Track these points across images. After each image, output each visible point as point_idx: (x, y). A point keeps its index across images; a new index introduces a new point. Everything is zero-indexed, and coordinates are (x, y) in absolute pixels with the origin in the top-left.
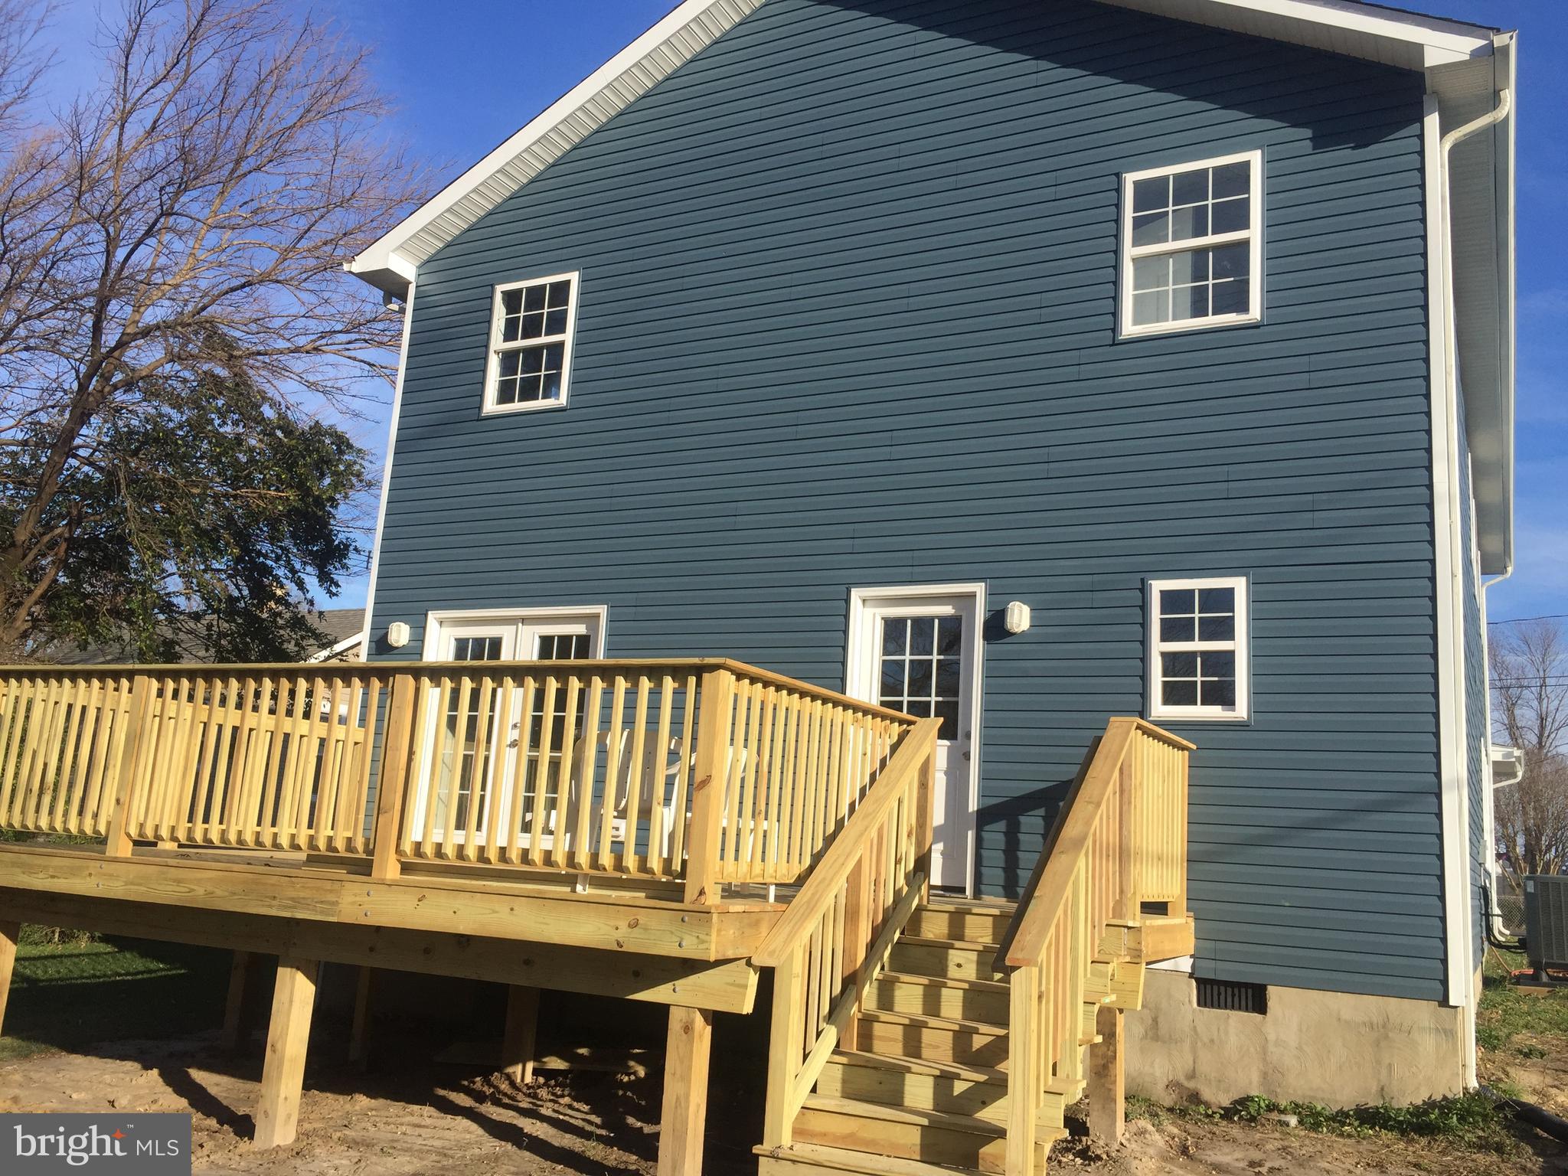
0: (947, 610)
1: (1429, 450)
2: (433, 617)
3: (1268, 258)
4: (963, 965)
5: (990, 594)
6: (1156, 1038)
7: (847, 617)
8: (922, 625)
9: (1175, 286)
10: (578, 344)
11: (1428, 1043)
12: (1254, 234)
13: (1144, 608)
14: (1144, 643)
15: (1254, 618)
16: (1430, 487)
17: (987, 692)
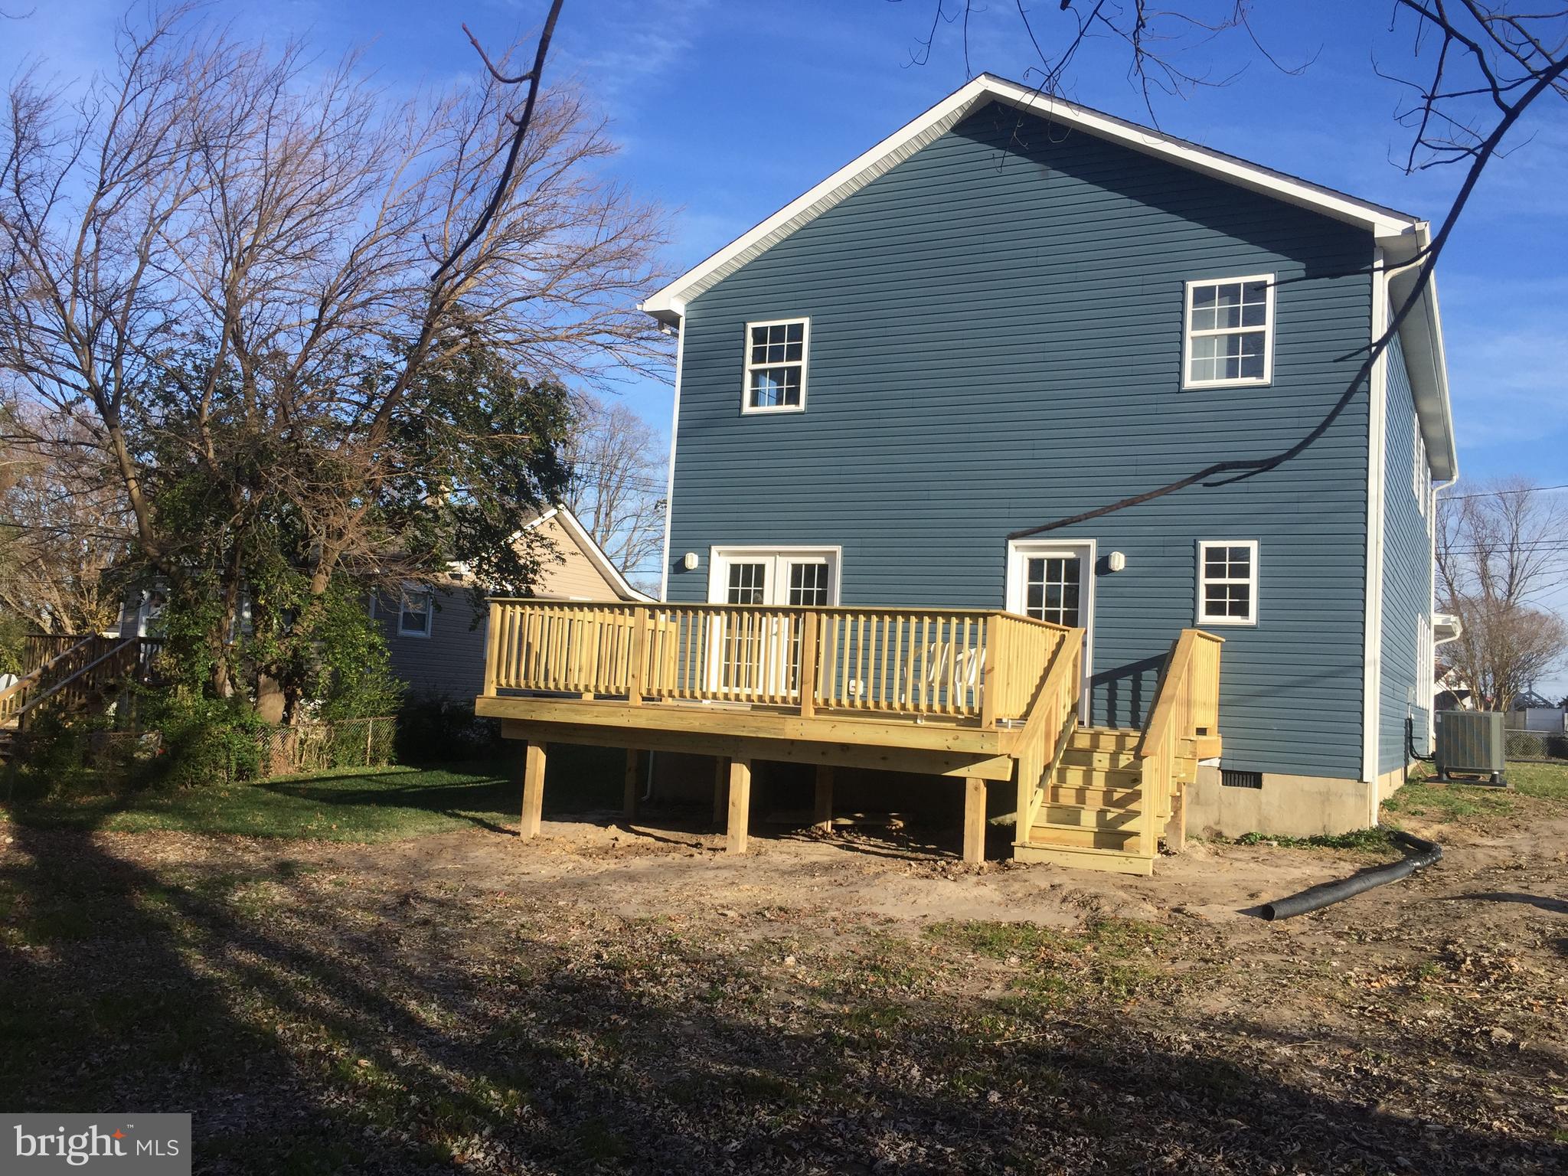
0: (1071, 555)
1: (1367, 469)
2: (714, 549)
3: (1277, 344)
4: (1101, 761)
5: (1099, 546)
6: (1198, 804)
7: (1006, 558)
8: (1055, 563)
9: (1218, 357)
10: (811, 368)
11: (1351, 801)
12: (1268, 328)
13: (1196, 558)
14: (1195, 578)
15: (1262, 565)
16: (1366, 491)
17: (1097, 606)
